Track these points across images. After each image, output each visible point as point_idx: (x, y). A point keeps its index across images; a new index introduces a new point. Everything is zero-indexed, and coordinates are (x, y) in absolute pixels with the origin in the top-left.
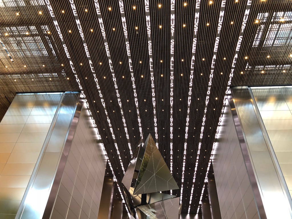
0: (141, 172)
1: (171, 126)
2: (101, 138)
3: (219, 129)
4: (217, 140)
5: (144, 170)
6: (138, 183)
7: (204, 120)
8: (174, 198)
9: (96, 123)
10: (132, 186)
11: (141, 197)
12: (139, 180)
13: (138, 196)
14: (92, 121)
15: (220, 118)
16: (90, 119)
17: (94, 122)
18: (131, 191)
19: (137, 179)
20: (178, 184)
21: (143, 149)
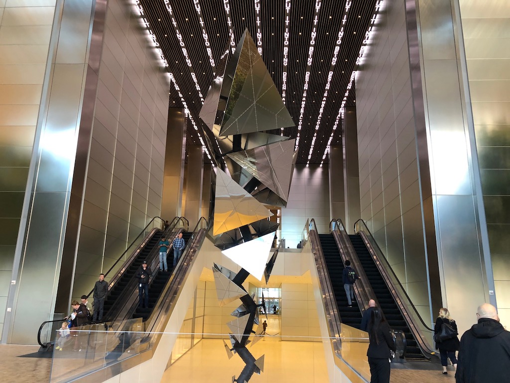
0: (232, 100)
1: (286, 46)
2: (167, 65)
3: (364, 50)
4: (358, 68)
5: (236, 96)
6: (226, 119)
7: (340, 35)
8: (286, 140)
9: (158, 40)
10: (217, 122)
11: (232, 140)
12: (229, 112)
13: (227, 139)
14: (151, 37)
15: (367, 32)
16: (147, 34)
17: (155, 39)
18: (216, 130)
19: (224, 112)
20: (293, 119)
21: (233, 59)
